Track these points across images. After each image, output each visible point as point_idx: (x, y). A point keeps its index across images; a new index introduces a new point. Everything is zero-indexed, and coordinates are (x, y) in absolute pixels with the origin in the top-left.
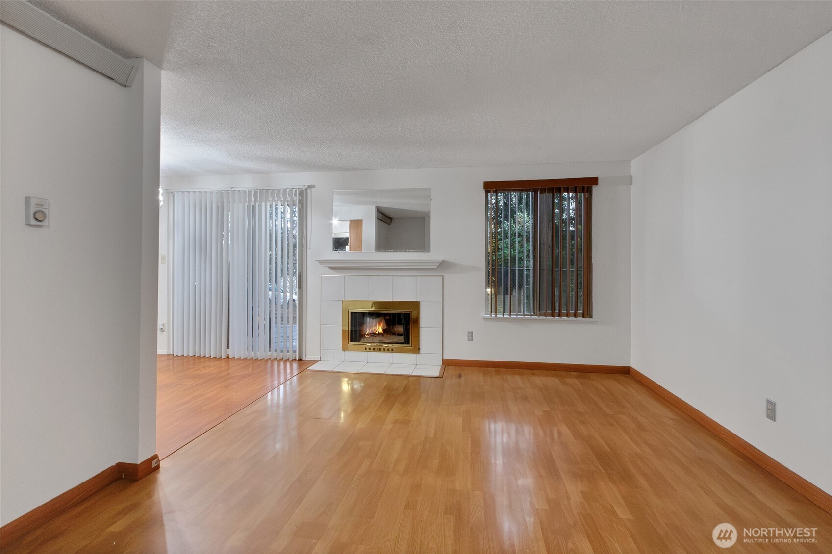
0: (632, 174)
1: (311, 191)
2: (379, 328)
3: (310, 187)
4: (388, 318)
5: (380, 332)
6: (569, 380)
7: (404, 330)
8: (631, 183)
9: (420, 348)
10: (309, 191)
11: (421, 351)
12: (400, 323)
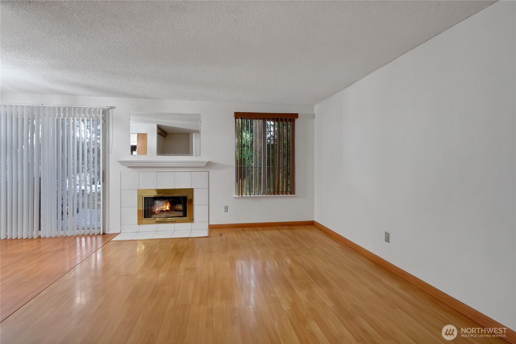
0: (315, 113)
1: (112, 111)
2: (166, 207)
3: (112, 108)
4: (171, 200)
5: (167, 209)
6: (284, 231)
7: (183, 207)
8: (314, 118)
9: (194, 219)
10: (110, 110)
11: (194, 221)
12: (180, 203)
